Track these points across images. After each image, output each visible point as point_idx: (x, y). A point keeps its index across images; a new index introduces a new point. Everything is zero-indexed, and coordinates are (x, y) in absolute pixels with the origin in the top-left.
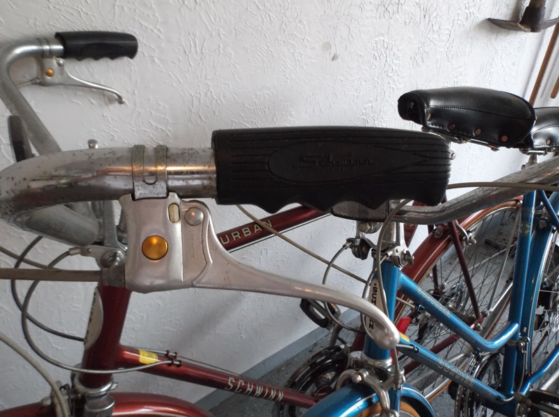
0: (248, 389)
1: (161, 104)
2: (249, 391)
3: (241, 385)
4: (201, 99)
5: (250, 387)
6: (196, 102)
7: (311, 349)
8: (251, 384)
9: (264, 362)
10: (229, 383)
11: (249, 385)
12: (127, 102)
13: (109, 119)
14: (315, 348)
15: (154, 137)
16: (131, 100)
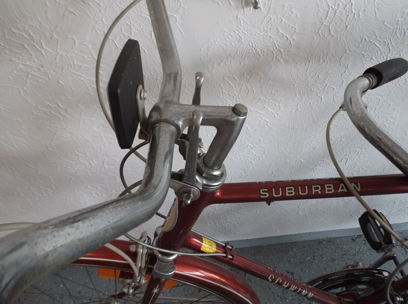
0: (284, 285)
1: (294, 13)
2: (284, 287)
3: (279, 280)
4: (338, 11)
5: (286, 285)
6: (331, 14)
7: (354, 238)
8: (287, 283)
9: (310, 234)
10: (269, 278)
11: (285, 283)
12: (261, 7)
13: (241, 21)
14: (358, 239)
15: (277, 44)
16: (267, 5)
